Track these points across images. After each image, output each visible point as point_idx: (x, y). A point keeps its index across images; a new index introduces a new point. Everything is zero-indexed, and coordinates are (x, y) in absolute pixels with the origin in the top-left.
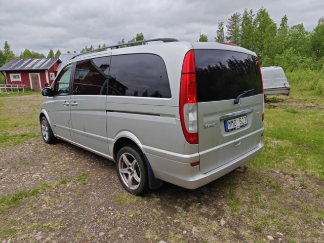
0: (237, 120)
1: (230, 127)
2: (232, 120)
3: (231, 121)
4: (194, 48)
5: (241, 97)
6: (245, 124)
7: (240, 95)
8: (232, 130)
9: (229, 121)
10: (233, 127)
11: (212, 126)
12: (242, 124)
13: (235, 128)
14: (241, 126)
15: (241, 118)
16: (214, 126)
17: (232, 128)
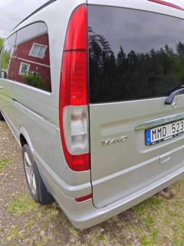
0: (169, 127)
1: (154, 139)
2: (159, 128)
3: (157, 129)
4: (88, 3)
5: (177, 94)
6: (181, 131)
7: (177, 91)
8: (157, 142)
9: (154, 130)
10: (160, 138)
11: (118, 141)
12: (176, 133)
13: (162, 140)
14: (174, 136)
15: (176, 123)
16: (122, 140)
17: (157, 139)
